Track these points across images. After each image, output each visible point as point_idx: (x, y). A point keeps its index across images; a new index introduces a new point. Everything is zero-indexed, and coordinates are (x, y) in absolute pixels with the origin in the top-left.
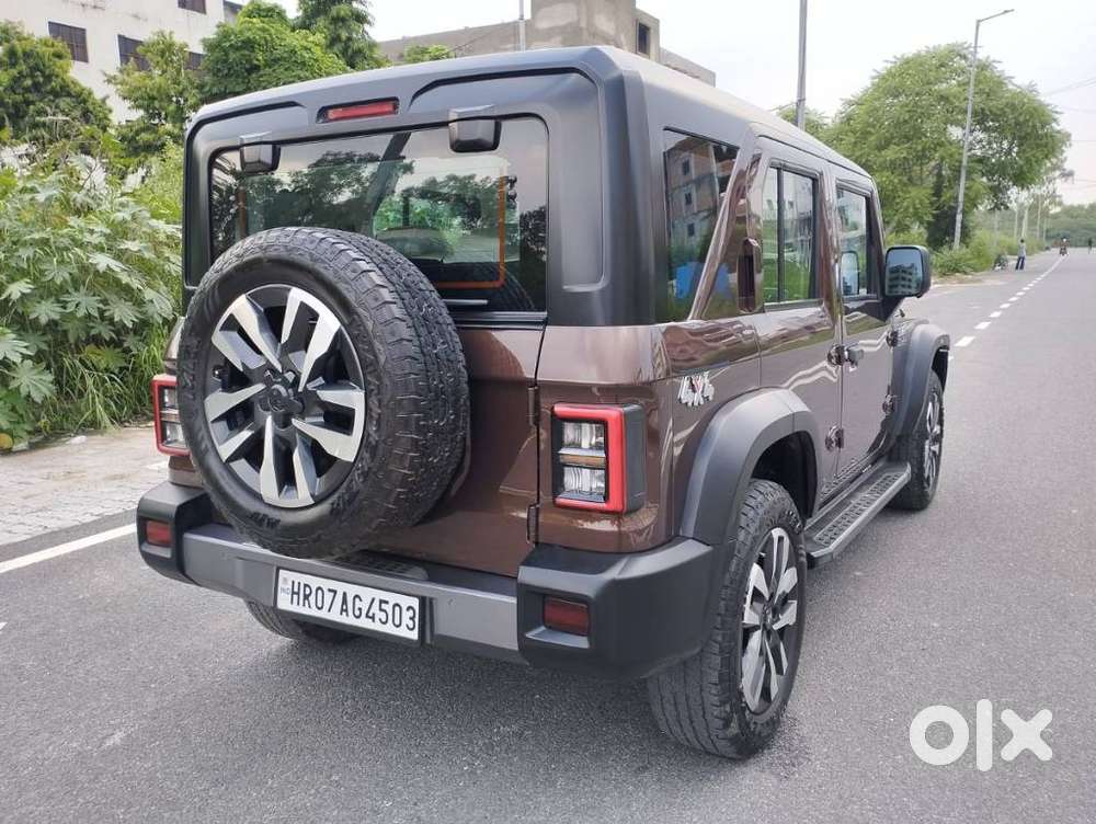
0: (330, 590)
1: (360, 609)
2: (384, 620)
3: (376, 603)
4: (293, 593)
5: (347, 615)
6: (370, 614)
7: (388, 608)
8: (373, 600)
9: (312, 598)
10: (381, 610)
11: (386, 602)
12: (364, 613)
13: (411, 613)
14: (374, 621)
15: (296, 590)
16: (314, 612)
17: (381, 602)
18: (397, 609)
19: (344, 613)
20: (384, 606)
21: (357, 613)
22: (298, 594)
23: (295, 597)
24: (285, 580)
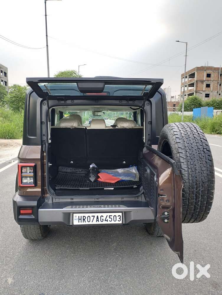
0: (92, 216)
1: (103, 219)
2: (111, 220)
3: (108, 217)
4: (79, 219)
5: (99, 222)
6: (106, 220)
7: (112, 217)
8: (107, 216)
9: (86, 220)
10: (110, 218)
11: (112, 216)
12: (104, 220)
13: (119, 217)
14: (107, 221)
15: (80, 218)
16: (87, 223)
17: (110, 216)
18: (115, 217)
19: (98, 221)
20: (110, 217)
21: (102, 220)
22: (81, 219)
23: (80, 220)
24: (76, 216)
